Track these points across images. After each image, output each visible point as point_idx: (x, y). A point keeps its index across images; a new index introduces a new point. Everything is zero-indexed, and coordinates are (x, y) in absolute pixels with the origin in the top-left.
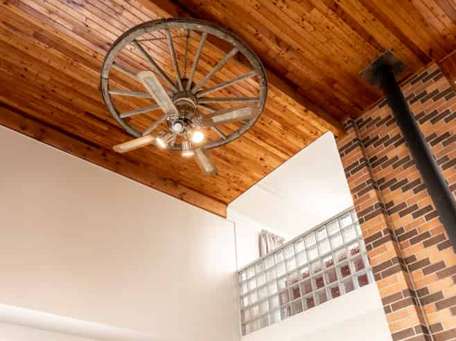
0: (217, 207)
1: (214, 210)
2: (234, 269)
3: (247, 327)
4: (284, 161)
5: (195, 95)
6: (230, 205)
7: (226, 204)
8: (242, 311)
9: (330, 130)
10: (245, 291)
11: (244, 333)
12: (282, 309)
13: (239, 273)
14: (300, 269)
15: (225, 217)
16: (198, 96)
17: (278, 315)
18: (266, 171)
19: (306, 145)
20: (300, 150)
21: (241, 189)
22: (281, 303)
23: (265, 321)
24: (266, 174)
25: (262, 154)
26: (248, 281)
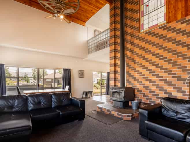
0: (82, 23)
1: (82, 24)
2: (87, 40)
3: (89, 53)
4: (98, 11)
5: (61, 3)
6: (86, 22)
7: (85, 22)
8: (88, 50)
9: (108, 3)
10: (89, 45)
11: (88, 54)
12: (95, 50)
13: (88, 41)
14: (103, 39)
15: (85, 26)
16: (62, 3)
17: (94, 51)
18: (94, 13)
19: (103, 6)
20: (102, 7)
21: (88, 18)
22: (95, 48)
23: (92, 52)
24: (94, 14)
25: (91, 9)
26: (89, 43)
